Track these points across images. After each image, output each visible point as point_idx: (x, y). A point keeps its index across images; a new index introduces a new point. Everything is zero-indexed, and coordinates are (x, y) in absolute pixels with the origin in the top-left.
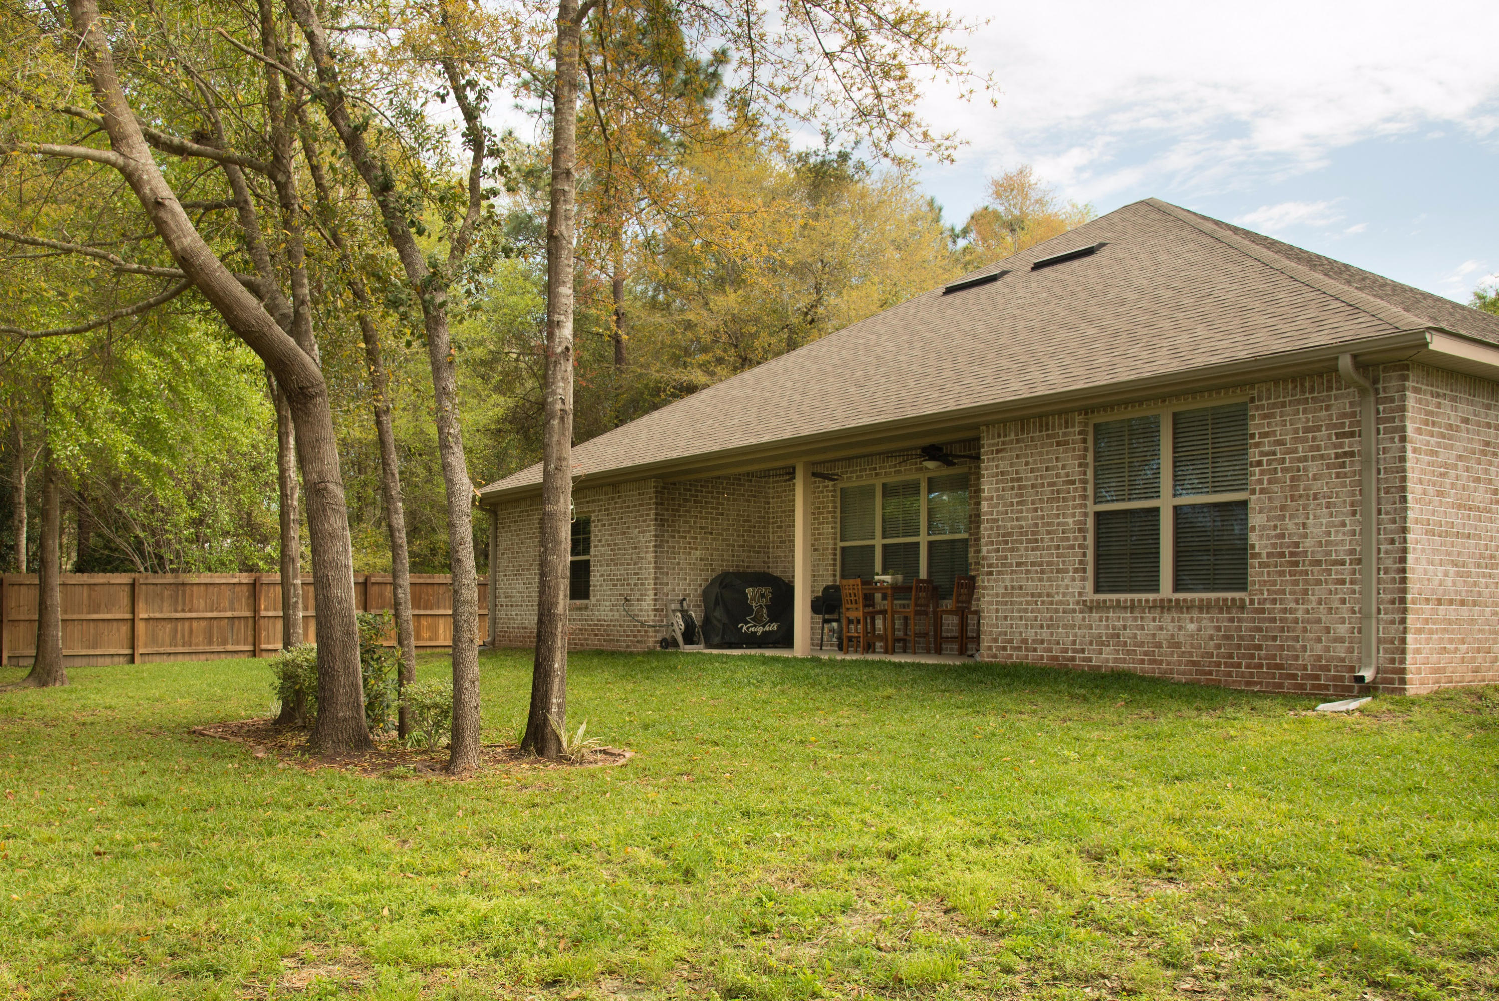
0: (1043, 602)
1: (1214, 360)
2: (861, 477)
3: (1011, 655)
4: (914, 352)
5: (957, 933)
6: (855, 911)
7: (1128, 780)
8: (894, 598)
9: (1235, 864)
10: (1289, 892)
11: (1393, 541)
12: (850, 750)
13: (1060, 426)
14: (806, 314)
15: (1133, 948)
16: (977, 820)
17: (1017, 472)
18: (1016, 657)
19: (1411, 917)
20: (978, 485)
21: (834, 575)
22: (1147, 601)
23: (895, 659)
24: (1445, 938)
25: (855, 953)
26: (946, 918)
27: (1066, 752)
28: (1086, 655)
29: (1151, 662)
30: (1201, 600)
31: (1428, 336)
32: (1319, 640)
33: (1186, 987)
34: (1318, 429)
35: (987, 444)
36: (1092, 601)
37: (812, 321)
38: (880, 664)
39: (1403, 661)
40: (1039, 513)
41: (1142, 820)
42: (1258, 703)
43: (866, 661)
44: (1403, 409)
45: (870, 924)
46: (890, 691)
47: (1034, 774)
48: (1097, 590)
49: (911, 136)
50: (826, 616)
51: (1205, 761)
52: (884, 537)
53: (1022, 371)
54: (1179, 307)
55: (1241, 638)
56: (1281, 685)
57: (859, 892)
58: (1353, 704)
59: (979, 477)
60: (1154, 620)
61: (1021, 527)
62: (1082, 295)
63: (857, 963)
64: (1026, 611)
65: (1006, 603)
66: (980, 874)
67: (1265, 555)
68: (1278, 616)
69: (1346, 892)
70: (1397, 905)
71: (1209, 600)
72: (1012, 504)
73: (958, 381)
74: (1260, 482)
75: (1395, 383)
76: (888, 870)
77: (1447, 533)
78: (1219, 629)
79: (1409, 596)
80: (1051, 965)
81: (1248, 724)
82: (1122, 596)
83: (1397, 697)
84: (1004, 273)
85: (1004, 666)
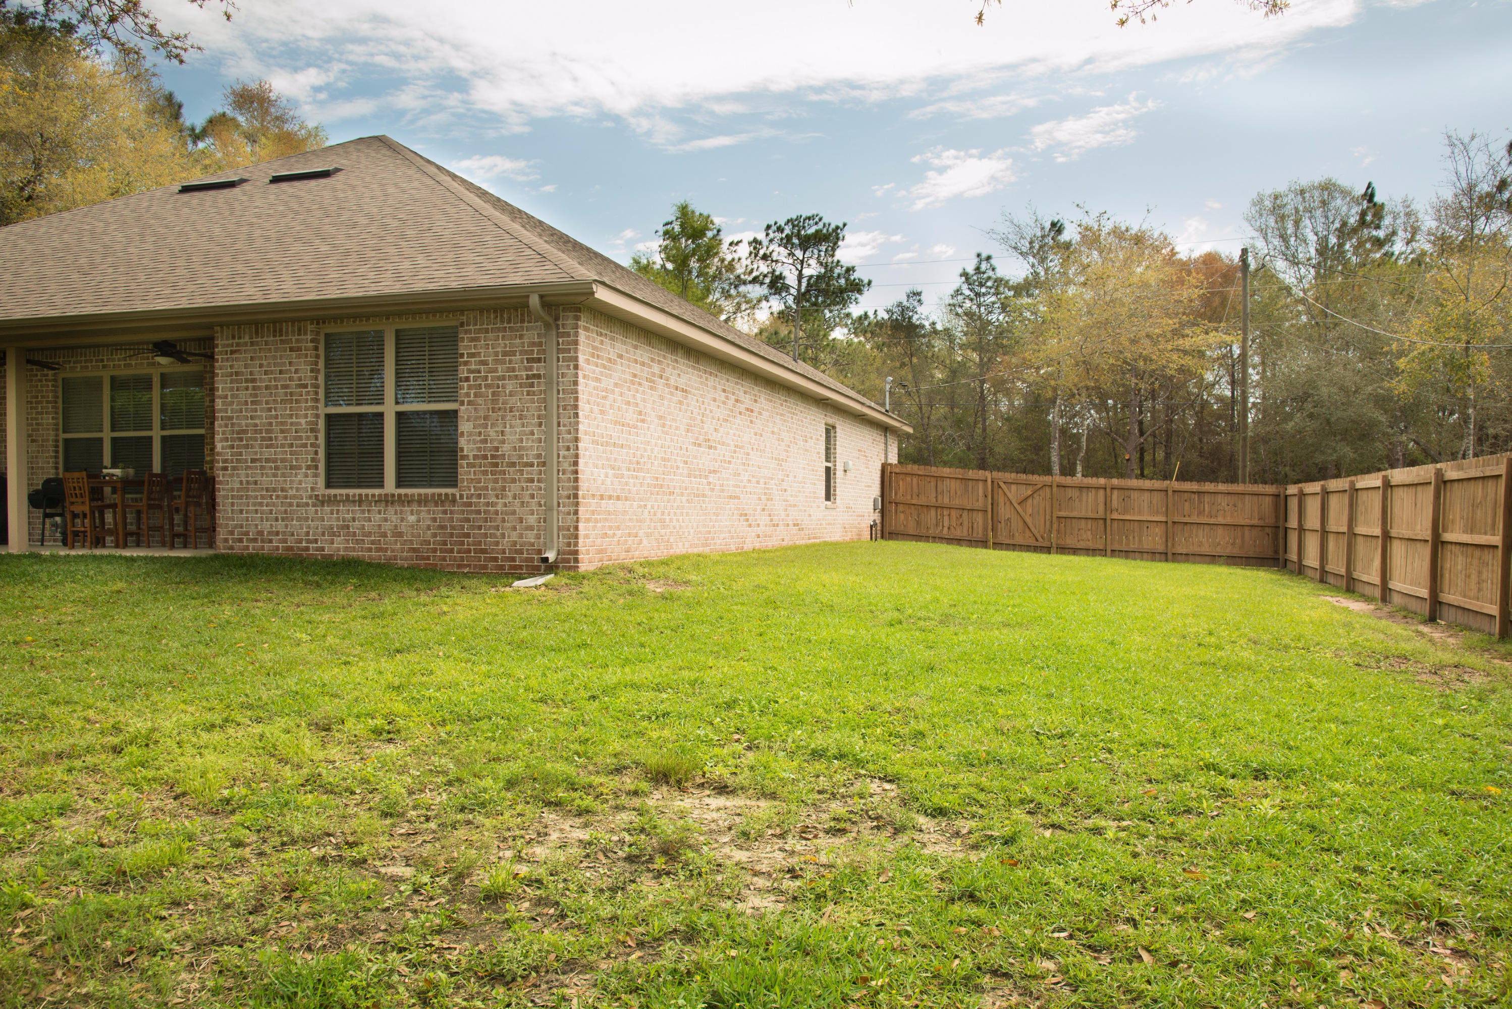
0: (278, 497)
1: (431, 286)
2: (87, 367)
3: (248, 547)
4: (146, 246)
5: (187, 817)
6: (75, 811)
7: (354, 656)
8: (125, 492)
9: (444, 721)
10: (487, 738)
11: (568, 449)
12: (73, 648)
13: (293, 332)
14: (22, 189)
15: (357, 805)
16: (209, 706)
17: (251, 373)
18: (252, 548)
19: (576, 746)
20: (213, 383)
21: (57, 468)
22: (373, 496)
23: (127, 553)
24: (599, 760)
25: (74, 855)
26: (175, 804)
27: (298, 635)
28: (319, 544)
29: (379, 550)
30: (420, 495)
31: (594, 286)
32: (515, 529)
33: (403, 831)
34: (513, 353)
35: (222, 344)
36: (324, 496)
37: (30, 198)
38: (110, 559)
39: (576, 544)
40: (273, 413)
41: (365, 690)
42: (466, 583)
43: (95, 556)
44: (576, 343)
45: (92, 821)
46: (120, 585)
47: (267, 657)
48: (328, 485)
49: (136, 24)
50: (48, 511)
51: (422, 634)
52: (113, 430)
53: (257, 277)
54: (403, 237)
55: (453, 528)
56: (485, 567)
57: (80, 792)
58: (540, 581)
59: (213, 375)
60: (380, 513)
61: (256, 425)
62: (318, 214)
63: (76, 864)
64: (261, 504)
65: (241, 497)
66: (210, 757)
67: (471, 457)
68: (482, 509)
69: (530, 733)
70: (566, 739)
71: (426, 495)
72: (246, 403)
73: (191, 280)
74: (468, 395)
75: (570, 322)
76: (114, 765)
77: (607, 444)
78: (434, 520)
79: (580, 493)
80: (280, 832)
81: (459, 601)
82: (351, 492)
83: (572, 574)
84: (242, 181)
85: (241, 558)
